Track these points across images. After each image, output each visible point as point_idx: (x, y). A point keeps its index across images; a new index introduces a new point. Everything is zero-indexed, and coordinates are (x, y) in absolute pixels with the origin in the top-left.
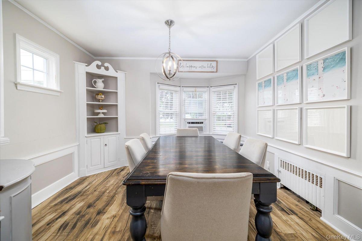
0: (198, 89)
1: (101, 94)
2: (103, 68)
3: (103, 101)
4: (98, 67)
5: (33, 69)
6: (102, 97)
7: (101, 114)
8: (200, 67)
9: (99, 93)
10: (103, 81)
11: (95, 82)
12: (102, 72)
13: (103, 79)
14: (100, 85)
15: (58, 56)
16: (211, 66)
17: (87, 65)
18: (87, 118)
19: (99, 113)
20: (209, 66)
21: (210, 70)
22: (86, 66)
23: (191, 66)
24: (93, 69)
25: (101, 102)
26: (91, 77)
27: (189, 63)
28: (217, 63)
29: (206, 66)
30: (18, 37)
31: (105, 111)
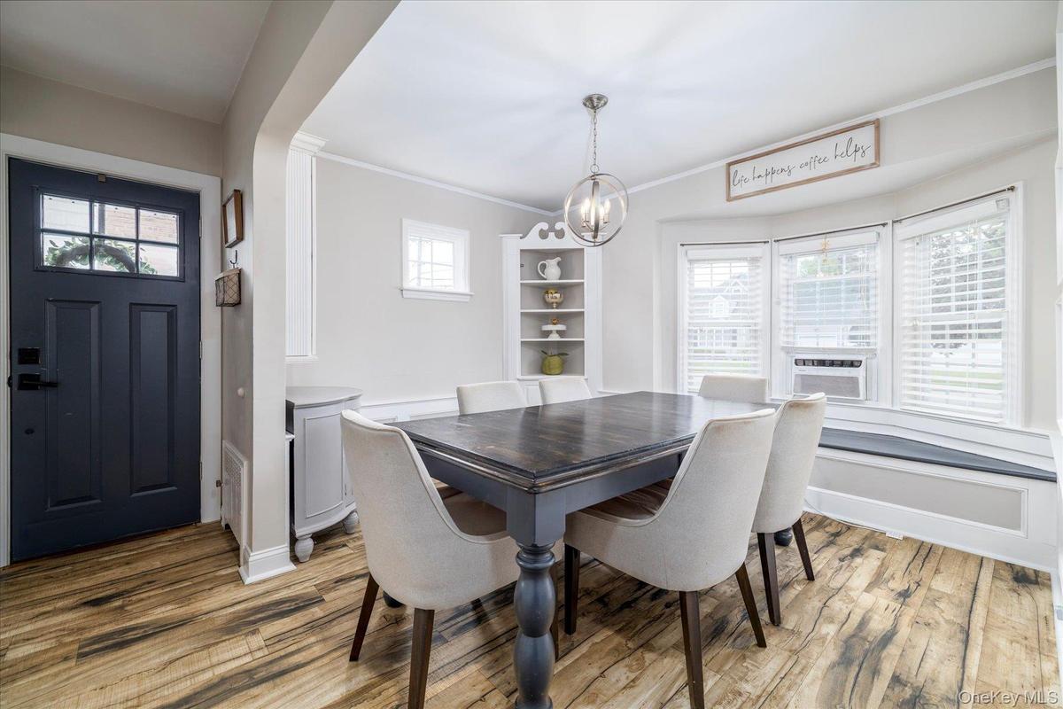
0: (834, 241)
1: (553, 292)
2: (552, 235)
3: (559, 305)
4: (543, 235)
5: (432, 263)
6: (556, 298)
7: (554, 332)
8: (806, 164)
9: (549, 289)
10: (559, 264)
11: (544, 267)
12: (552, 243)
13: (559, 259)
14: (553, 274)
15: (467, 233)
16: (852, 149)
17: (521, 235)
18: (522, 342)
19: (550, 332)
20: (841, 149)
21: (849, 163)
22: (521, 238)
23: (770, 170)
24: (533, 241)
25: (557, 308)
26: (535, 259)
27: (762, 165)
28: (878, 128)
29: (830, 155)
30: (406, 222)
31: (561, 327)
